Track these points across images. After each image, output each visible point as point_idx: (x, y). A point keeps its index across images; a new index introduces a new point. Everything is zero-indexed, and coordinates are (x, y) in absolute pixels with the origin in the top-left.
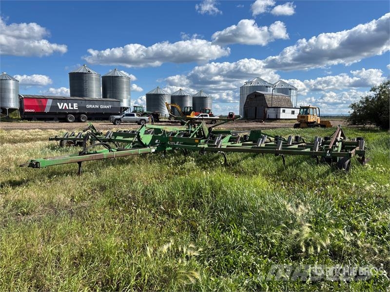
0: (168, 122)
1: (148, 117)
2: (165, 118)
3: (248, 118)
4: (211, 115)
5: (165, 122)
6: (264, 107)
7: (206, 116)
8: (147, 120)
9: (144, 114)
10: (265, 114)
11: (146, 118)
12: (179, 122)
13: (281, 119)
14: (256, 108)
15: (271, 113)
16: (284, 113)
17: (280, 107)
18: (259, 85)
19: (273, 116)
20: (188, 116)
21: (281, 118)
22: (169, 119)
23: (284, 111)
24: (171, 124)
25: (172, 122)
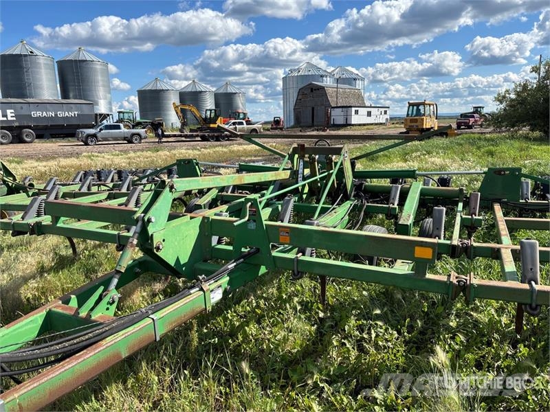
0: (181, 136)
1: (144, 130)
2: (173, 129)
3: (301, 125)
4: (249, 123)
5: (175, 136)
6: (325, 107)
7: (242, 123)
8: (143, 135)
9: (138, 124)
10: (329, 118)
11: (141, 131)
12: (197, 136)
13: (353, 125)
14: (313, 108)
15: (337, 116)
16: (357, 116)
17: (351, 107)
18: (310, 73)
19: (340, 121)
20: (212, 126)
21: (353, 123)
22: (181, 130)
23: (357, 112)
24: (184, 139)
25: (186, 136)
